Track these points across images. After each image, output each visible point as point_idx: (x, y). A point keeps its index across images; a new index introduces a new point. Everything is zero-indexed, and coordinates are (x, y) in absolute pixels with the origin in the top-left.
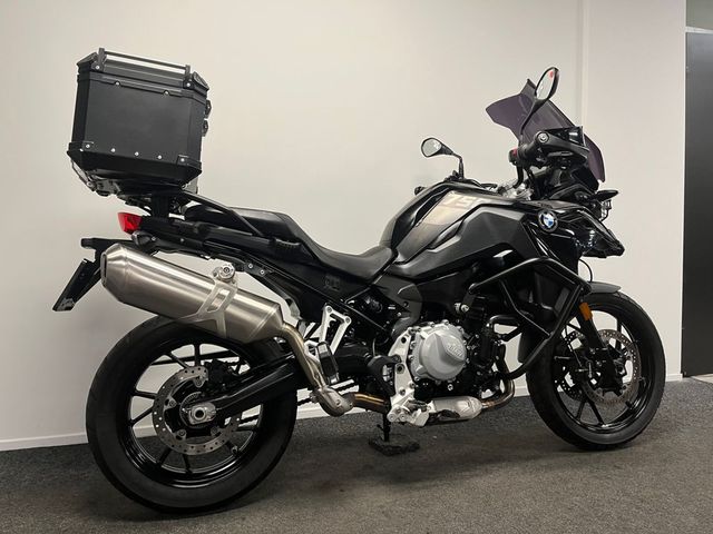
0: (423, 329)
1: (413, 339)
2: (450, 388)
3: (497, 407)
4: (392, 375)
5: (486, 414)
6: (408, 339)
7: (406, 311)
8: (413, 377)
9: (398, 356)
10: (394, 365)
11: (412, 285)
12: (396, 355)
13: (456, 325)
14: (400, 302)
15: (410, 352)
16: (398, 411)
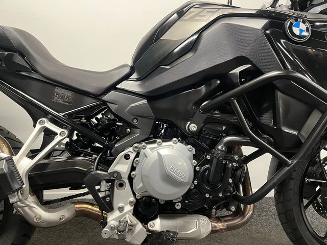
0: (149, 146)
1: (137, 156)
2: (178, 206)
3: (229, 228)
4: (111, 190)
5: (216, 235)
6: (132, 156)
7: (136, 127)
8: (134, 194)
9: (118, 173)
10: (114, 181)
11: (145, 101)
12: (116, 172)
13: (187, 144)
14: (129, 118)
15: (133, 168)
16: (112, 228)
